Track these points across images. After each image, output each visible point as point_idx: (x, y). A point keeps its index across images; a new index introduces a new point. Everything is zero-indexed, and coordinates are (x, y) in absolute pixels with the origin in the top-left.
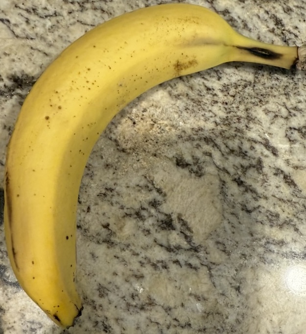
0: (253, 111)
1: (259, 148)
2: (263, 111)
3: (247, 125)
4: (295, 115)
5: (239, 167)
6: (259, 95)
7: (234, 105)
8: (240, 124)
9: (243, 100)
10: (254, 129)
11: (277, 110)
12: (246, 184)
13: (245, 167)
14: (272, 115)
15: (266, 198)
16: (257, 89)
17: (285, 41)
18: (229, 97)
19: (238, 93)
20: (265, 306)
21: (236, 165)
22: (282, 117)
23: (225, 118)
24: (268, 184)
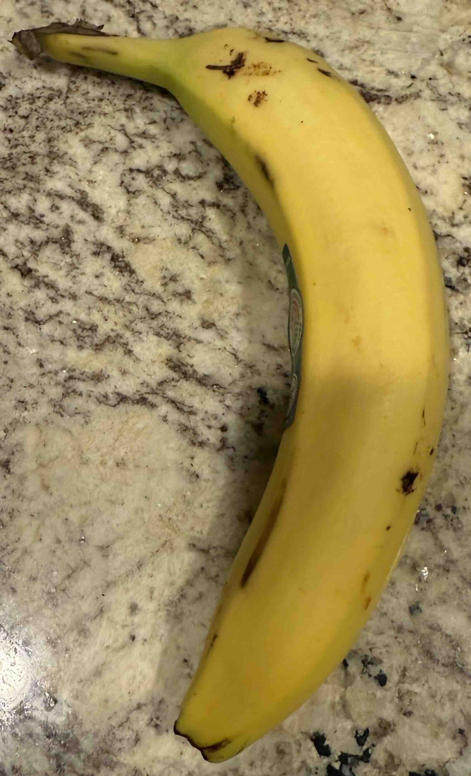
0: (61, 141)
1: (67, 208)
2: (81, 141)
3: (48, 167)
4: (141, 147)
5: (27, 243)
6: (75, 114)
7: (25, 133)
8: (35, 167)
9: (44, 124)
10: (62, 174)
11: (108, 138)
12: (37, 274)
13: (39, 243)
14: (97, 147)
15: (74, 297)
16: (72, 103)
17: (133, 16)
18: (17, 119)
19: (36, 110)
20: (56, 493)
21: (21, 239)
22: (116, 151)
23: (6, 156)
24: (79, 271)
